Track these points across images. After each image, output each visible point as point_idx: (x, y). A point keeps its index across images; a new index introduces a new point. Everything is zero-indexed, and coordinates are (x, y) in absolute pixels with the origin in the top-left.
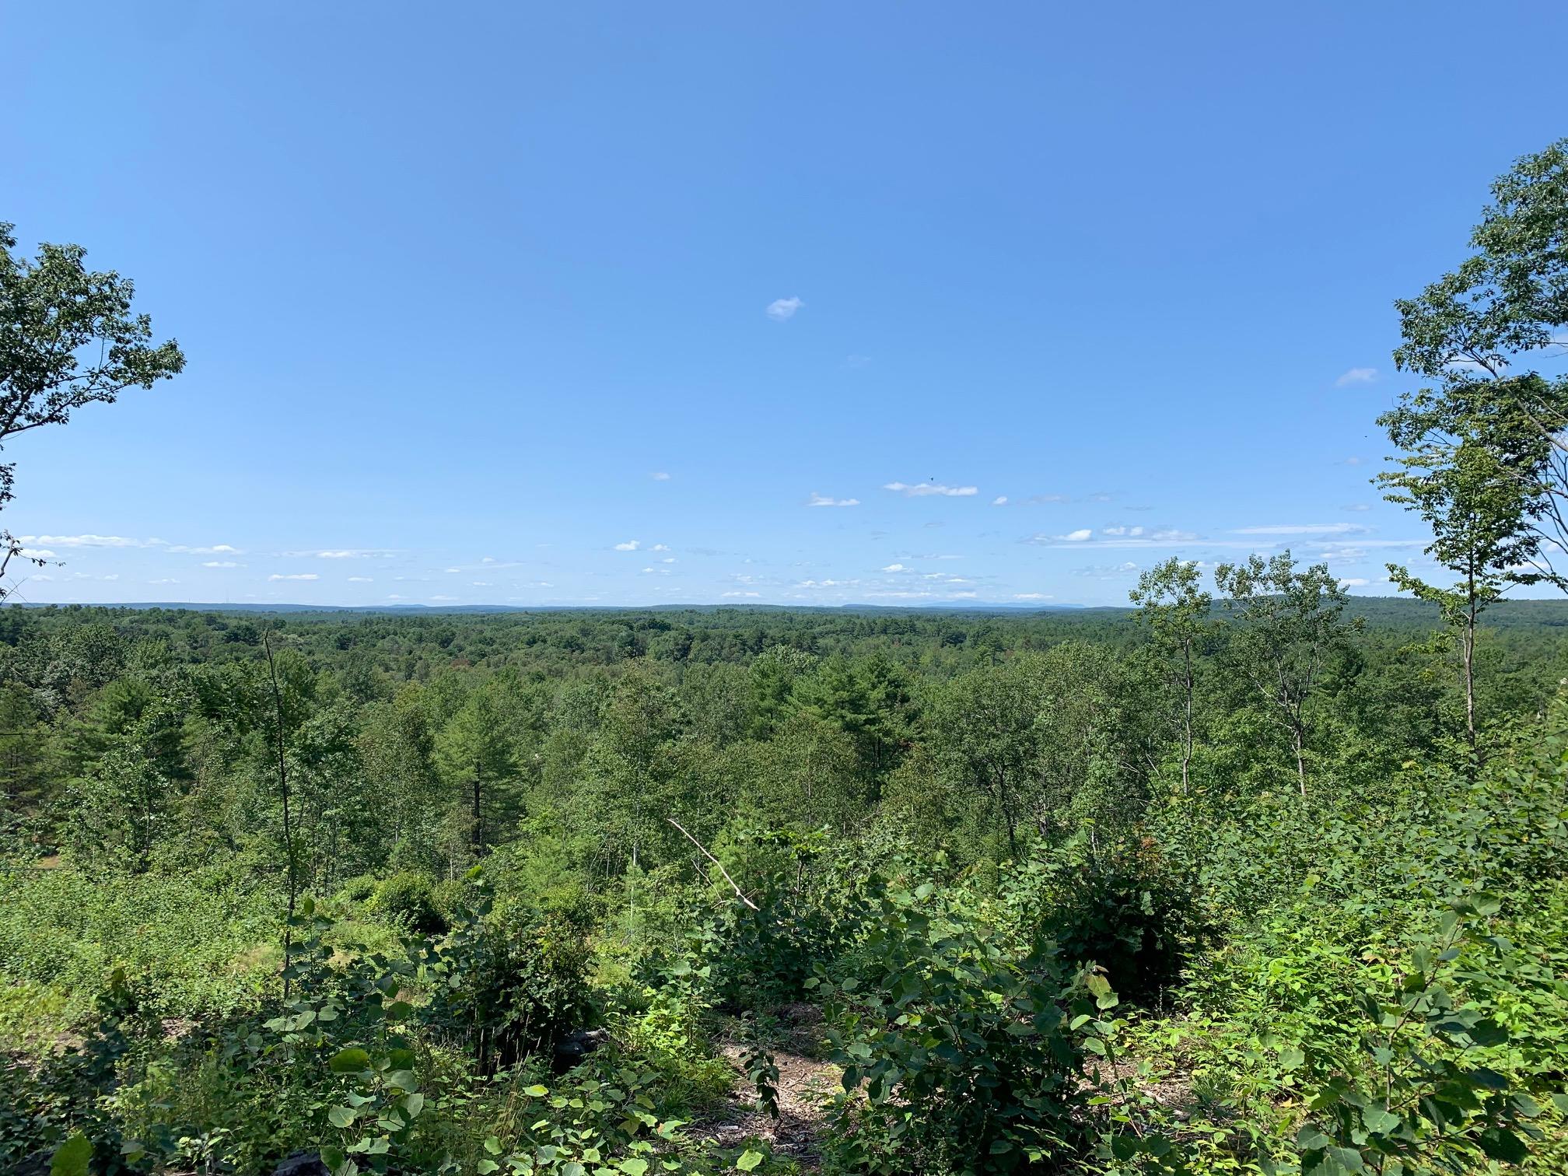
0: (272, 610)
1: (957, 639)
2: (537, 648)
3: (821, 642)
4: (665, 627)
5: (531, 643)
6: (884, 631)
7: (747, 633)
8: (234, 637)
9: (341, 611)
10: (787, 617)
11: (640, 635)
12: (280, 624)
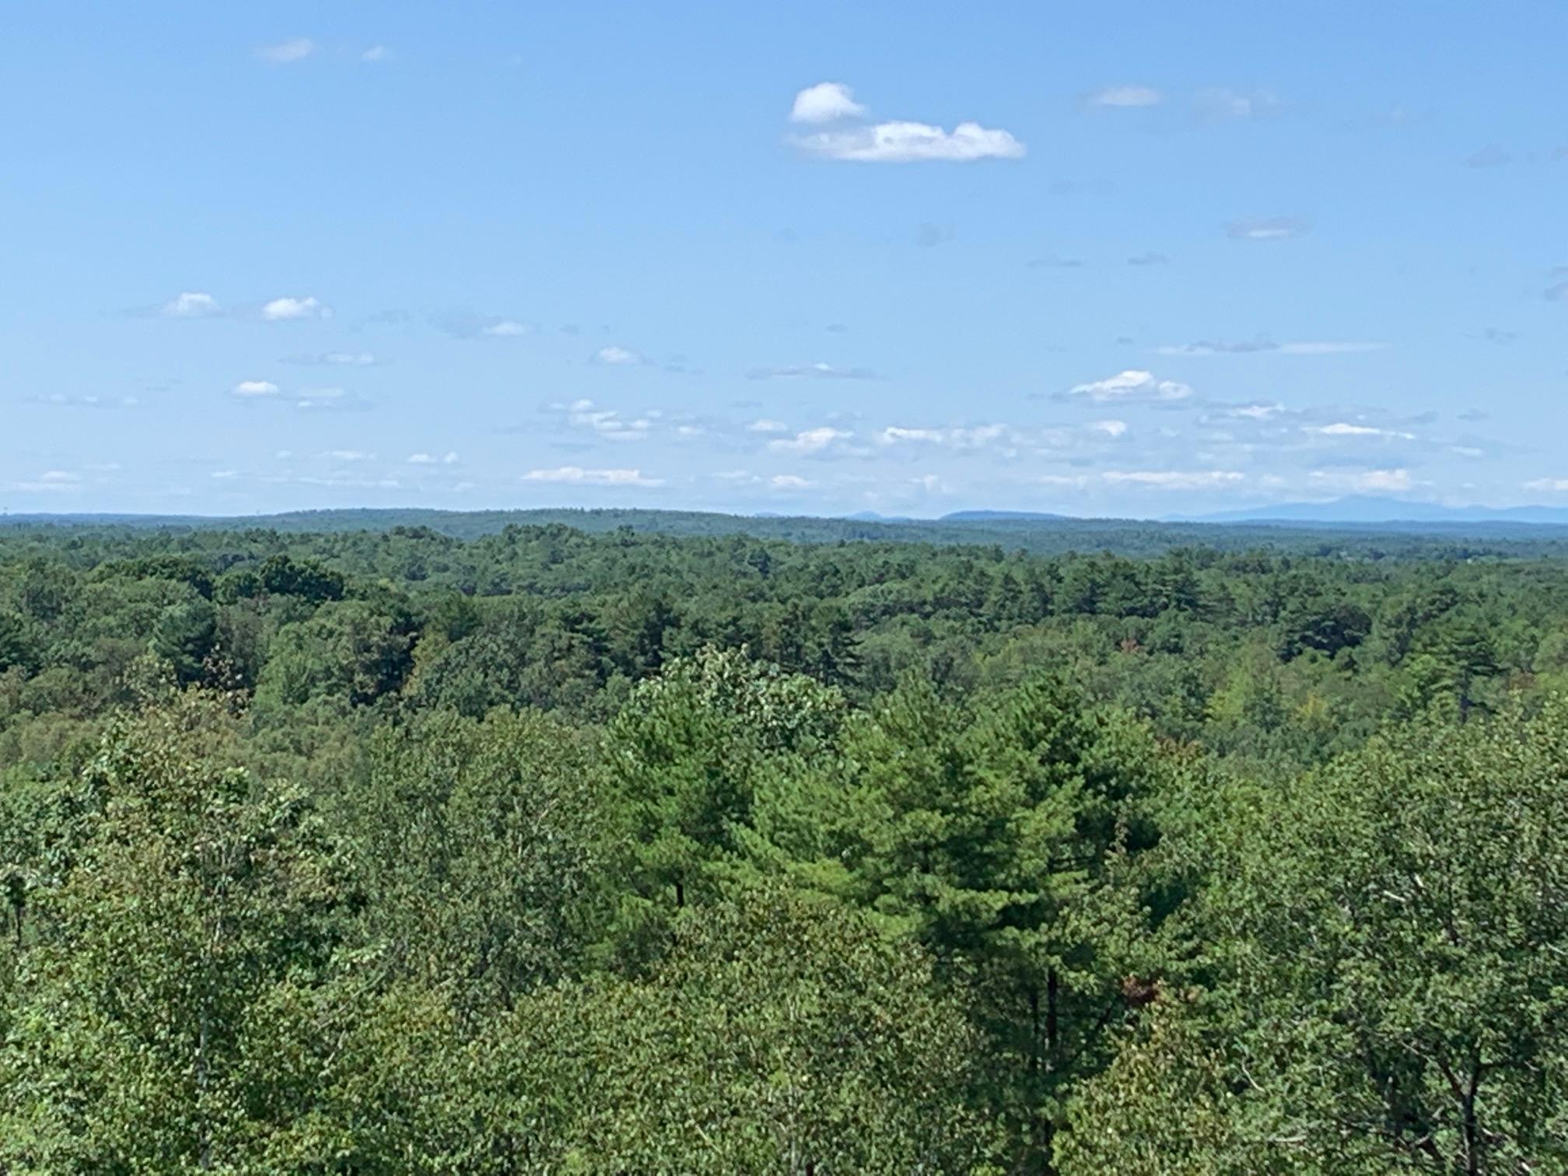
11: (237, 615)
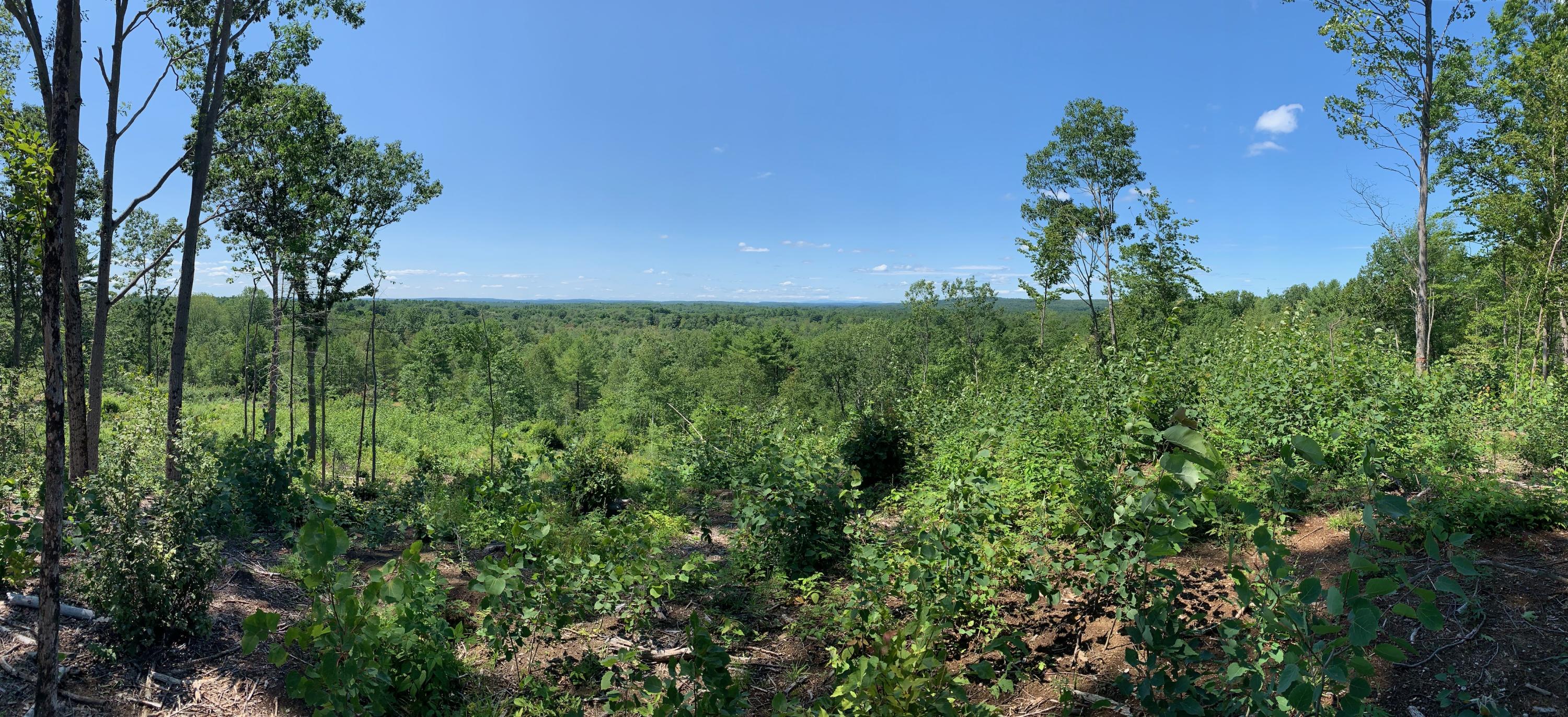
0: (484, 301)
1: (818, 319)
2: (605, 320)
3: (748, 320)
4: (667, 312)
5: (603, 317)
6: (782, 314)
7: (710, 316)
8: (468, 313)
9: (515, 302)
10: (730, 307)
12: (487, 307)
